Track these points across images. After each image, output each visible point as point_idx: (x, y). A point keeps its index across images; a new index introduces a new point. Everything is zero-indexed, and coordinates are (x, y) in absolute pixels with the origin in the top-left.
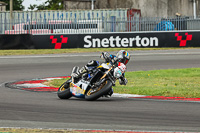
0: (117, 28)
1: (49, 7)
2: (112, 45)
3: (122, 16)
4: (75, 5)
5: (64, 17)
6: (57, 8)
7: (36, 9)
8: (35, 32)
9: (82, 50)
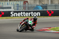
3: (21, 4)
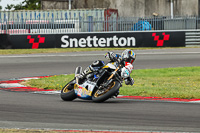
0: (94, 28)
1: (26, 7)
2: (90, 45)
4: (52, 4)
5: (42, 17)
6: (34, 8)
7: (13, 9)
8: (12, 32)
9: (59, 50)
